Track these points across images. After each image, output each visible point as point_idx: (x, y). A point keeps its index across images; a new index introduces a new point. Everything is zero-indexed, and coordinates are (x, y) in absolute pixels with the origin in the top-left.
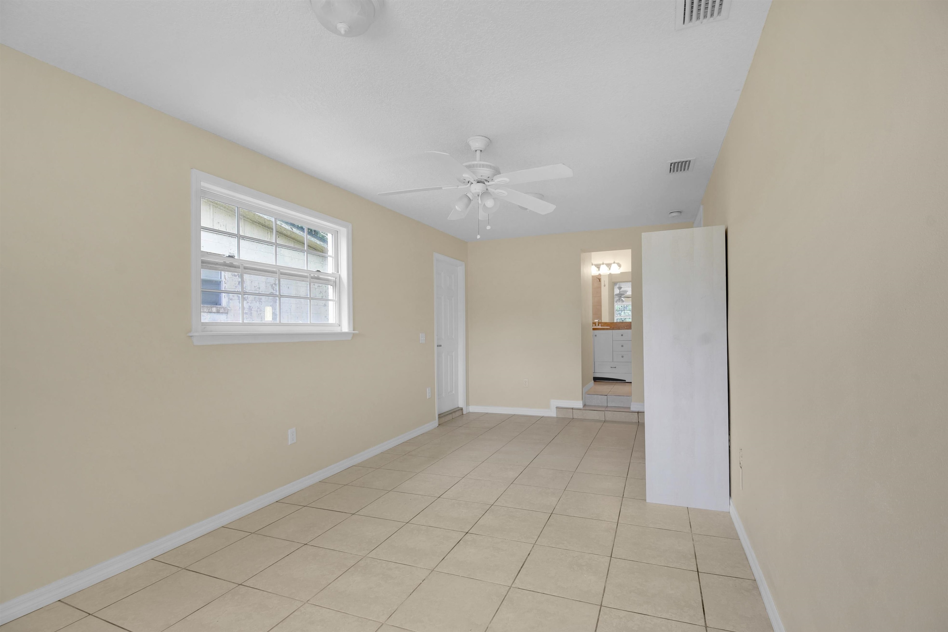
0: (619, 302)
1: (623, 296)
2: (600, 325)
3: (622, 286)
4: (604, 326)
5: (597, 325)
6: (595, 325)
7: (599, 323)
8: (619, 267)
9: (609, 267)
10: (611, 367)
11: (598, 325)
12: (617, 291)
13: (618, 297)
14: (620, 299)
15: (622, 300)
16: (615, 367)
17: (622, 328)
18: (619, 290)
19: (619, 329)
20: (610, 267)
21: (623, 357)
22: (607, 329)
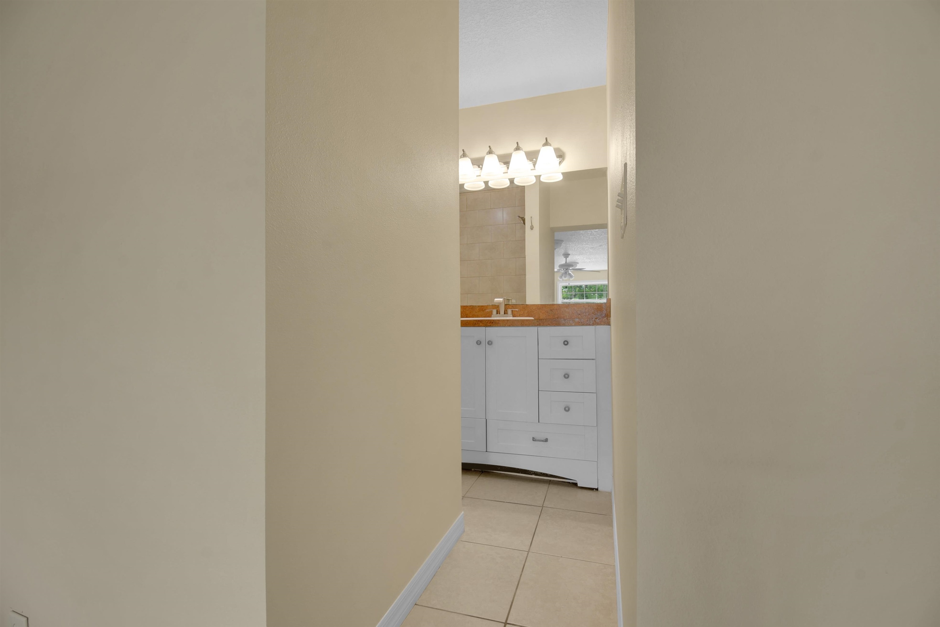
0: (565, 277)
1: (571, 268)
2: (509, 311)
3: (570, 252)
4: (520, 316)
5: (502, 311)
6: (498, 312)
7: (507, 306)
8: (558, 160)
9: (534, 160)
10: (534, 440)
11: (506, 313)
12: (560, 260)
13: (563, 269)
14: (566, 273)
15: (570, 274)
16: (546, 440)
17: (565, 320)
18: (565, 259)
19: (558, 324)
20: (537, 159)
21: (567, 409)
22: (523, 324)
